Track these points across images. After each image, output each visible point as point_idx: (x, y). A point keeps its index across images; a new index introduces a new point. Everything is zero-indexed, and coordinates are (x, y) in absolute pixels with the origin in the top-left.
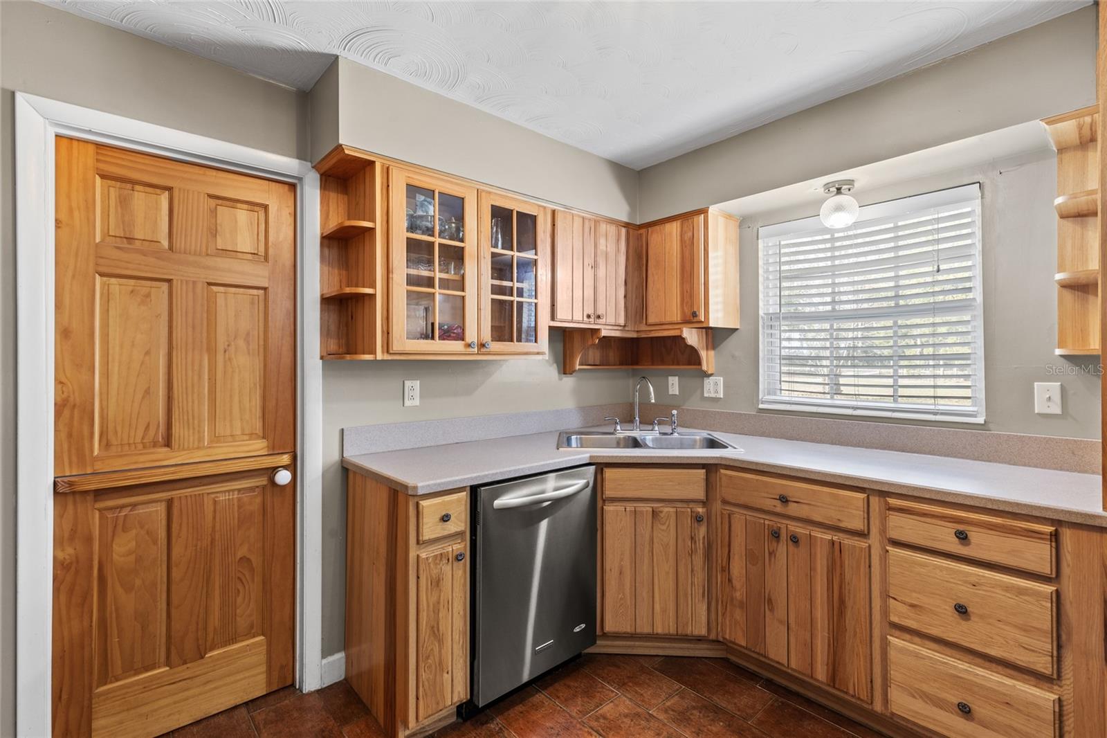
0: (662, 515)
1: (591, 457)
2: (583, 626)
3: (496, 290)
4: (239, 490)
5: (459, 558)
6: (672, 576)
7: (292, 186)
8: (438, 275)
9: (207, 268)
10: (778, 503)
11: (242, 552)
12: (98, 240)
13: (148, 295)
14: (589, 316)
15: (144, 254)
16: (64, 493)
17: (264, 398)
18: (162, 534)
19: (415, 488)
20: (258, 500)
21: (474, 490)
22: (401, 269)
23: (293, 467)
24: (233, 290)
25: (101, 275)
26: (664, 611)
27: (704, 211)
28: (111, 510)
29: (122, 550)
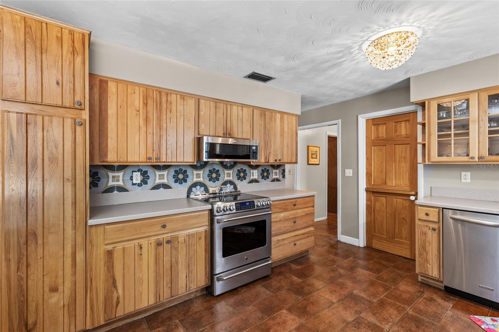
4: (403, 199)
5: (434, 229)
9: (394, 140)
11: (404, 216)
12: (373, 139)
13: (382, 149)
15: (381, 140)
16: (368, 191)
17: (409, 175)
18: (385, 205)
20: (407, 203)
21: (443, 209)
22: (435, 133)
23: (415, 195)
25: (373, 146)
28: (375, 196)
29: (377, 206)
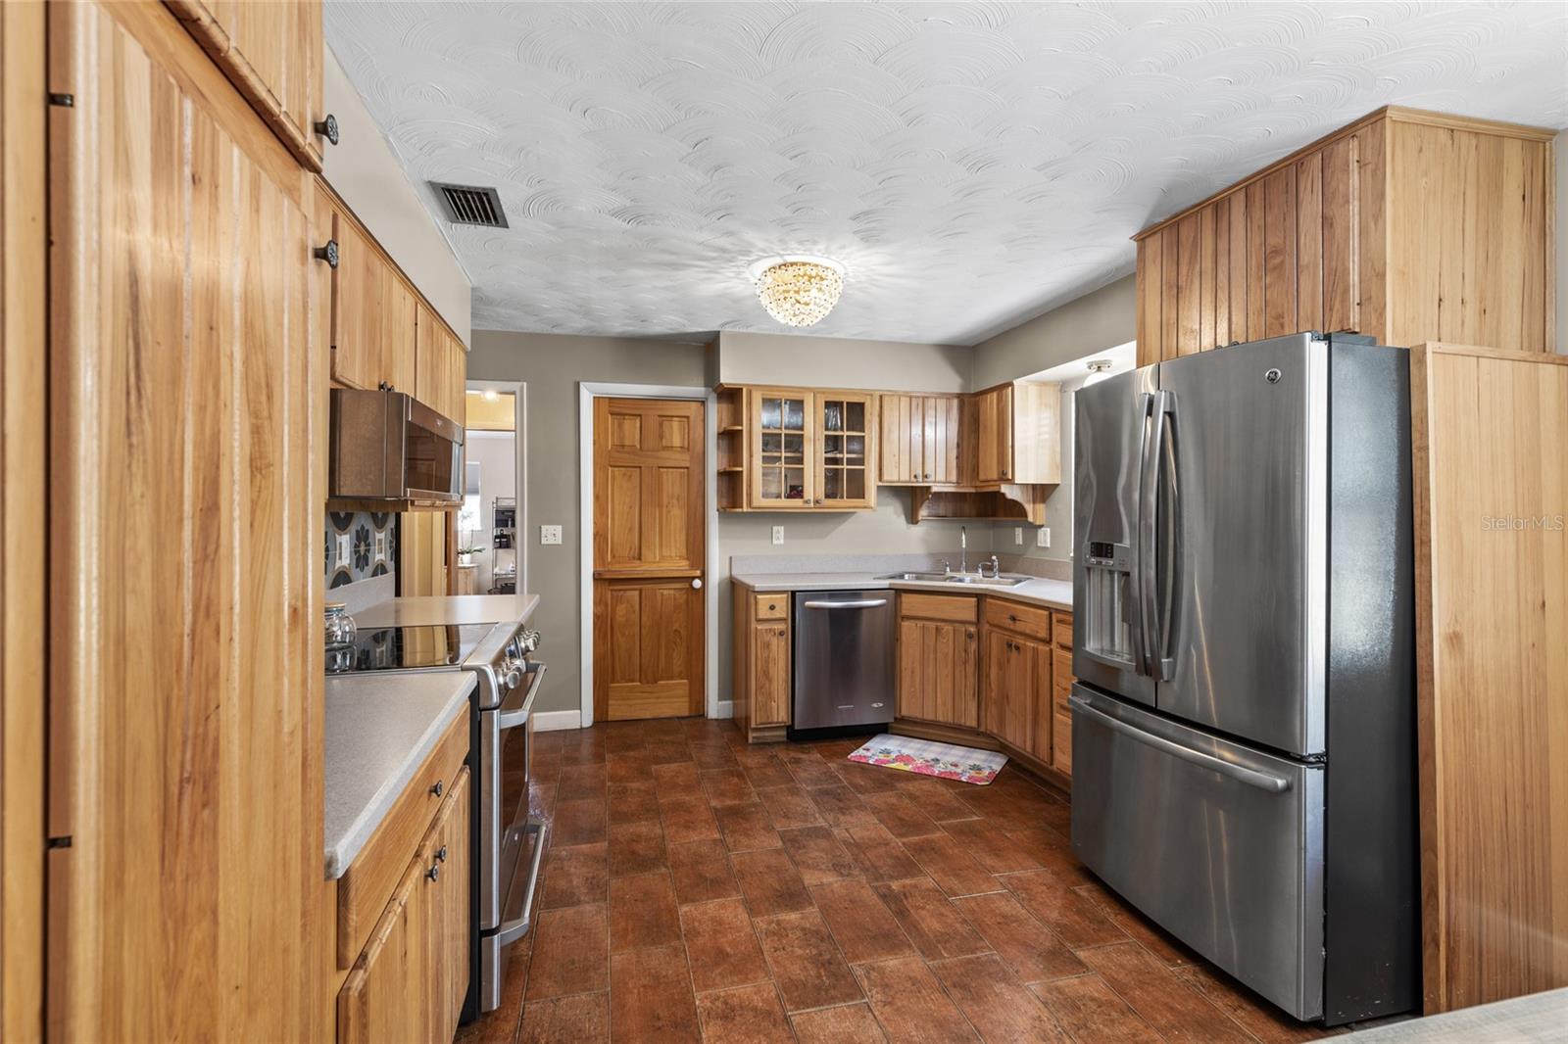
0: (943, 631)
1: (890, 584)
2: (881, 705)
3: (828, 461)
4: (675, 589)
5: (781, 634)
6: (950, 678)
7: (703, 403)
8: (784, 455)
9: (657, 458)
10: (1010, 622)
11: (676, 626)
12: (609, 448)
13: (630, 476)
14: (915, 477)
15: (629, 453)
16: (598, 578)
17: (687, 535)
18: (637, 608)
19: (754, 587)
20: (685, 597)
21: (793, 593)
22: (758, 453)
23: (703, 577)
24: (671, 470)
25: (611, 466)
26: (944, 704)
27: (1011, 384)
28: (616, 590)
29: (621, 614)
